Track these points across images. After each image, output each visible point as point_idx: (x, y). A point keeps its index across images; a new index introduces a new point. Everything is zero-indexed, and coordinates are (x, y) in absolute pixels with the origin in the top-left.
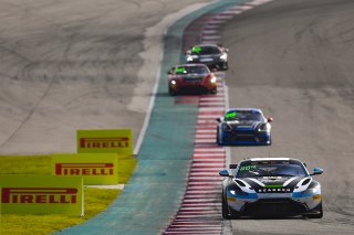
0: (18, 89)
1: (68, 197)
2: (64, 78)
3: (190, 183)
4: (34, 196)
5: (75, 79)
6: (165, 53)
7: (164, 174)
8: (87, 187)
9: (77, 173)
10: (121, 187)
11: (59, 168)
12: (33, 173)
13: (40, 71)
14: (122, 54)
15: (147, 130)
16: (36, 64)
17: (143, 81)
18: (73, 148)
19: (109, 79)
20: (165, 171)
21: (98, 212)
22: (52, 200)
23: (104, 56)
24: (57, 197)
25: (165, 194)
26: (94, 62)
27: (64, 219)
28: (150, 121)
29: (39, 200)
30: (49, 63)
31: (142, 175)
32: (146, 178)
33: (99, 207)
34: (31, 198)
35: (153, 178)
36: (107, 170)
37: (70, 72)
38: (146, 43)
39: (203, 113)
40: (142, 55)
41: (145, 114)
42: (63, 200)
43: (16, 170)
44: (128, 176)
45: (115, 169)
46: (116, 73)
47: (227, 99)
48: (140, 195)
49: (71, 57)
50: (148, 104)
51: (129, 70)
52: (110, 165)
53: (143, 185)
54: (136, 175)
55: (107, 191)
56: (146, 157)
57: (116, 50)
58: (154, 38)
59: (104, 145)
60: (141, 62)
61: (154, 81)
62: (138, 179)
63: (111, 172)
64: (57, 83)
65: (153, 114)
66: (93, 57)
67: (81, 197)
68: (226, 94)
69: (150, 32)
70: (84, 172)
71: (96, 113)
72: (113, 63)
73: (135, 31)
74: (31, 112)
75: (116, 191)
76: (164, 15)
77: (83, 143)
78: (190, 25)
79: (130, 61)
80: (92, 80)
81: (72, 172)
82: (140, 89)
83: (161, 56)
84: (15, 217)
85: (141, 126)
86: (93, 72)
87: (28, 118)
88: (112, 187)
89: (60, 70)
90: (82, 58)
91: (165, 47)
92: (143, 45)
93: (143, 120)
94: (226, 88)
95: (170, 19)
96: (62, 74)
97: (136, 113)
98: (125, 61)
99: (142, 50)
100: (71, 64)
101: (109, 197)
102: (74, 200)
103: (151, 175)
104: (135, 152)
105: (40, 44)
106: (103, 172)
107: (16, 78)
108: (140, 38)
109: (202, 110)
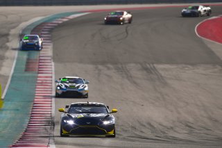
3: (32, 115)
7: (18, 110)
15: (9, 86)
17: (8, 58)
20: (19, 108)
25: (18, 121)
28: (11, 81)
31: (7, 110)
32: (8, 112)
35: (12, 112)
38: (10, 38)
39: (40, 77)
40: (8, 44)
41: (8, 76)
47: (53, 69)
48: (5, 121)
50: (10, 71)
53: (6, 116)
54: (3, 110)
56: (9, 100)
58: (14, 35)
61: (14, 59)
62: (4, 112)
65: (13, 77)
68: (53, 67)
69: (13, 32)
73: (4, 31)
76: (20, 22)
82: (5, 63)
85: (6, 83)
92: (8, 39)
93: (7, 80)
94: (53, 63)
95: (24, 25)
97: (3, 76)
99: (8, 41)
103: (11, 110)
104: (3, 97)
108: (7, 35)
109: (40, 75)
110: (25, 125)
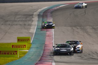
0: (3, 27)
1: (15, 53)
2: (14, 24)
3: (44, 50)
4: (7, 53)
5: (17, 25)
6: (38, 19)
8: (19, 51)
9: (17, 47)
10: (28, 51)
11: (13, 46)
12: (6, 47)
13: (8, 23)
14: (28, 19)
15: (34, 37)
16: (7, 21)
17: (33, 25)
18: (16, 41)
19: (25, 25)
20: (38, 47)
22: (11, 54)
23: (24, 19)
24: (12, 53)
25: (38, 52)
26: (21, 21)
27: (14, 58)
28: (35, 35)
29: (8, 54)
30: (10, 21)
33: (22, 56)
34: (6, 53)
35: (36, 49)
36: (24, 47)
37: (15, 23)
38: (34, 16)
39: (47, 33)
40: (33, 19)
41: (33, 33)
42: (14, 54)
43: (2, 47)
44: (29, 48)
45: (26, 46)
46: (26, 23)
48: (32, 53)
49: (16, 20)
50: (34, 31)
51: (30, 23)
52: (25, 45)
53: (33, 50)
54: (31, 48)
55: (24, 52)
56: (34, 44)
57: (26, 18)
58: (36, 15)
59: (24, 41)
60: (33, 21)
61: (36, 25)
62: (32, 49)
63: (25, 47)
64: (12, 25)
65: (35, 33)
66: (21, 20)
67: (18, 53)
69: (35, 13)
70: (19, 47)
71: (22, 33)
72: (26, 21)
73: (31, 13)
74: (6, 33)
75: (27, 52)
76: (38, 9)
77: (18, 40)
78: (44, 12)
79: (30, 20)
80: (21, 25)
81: (16, 47)
82: (32, 27)
83: (37, 19)
84: (2, 58)
86: (21, 23)
87: (5, 34)
88: (26, 51)
89: (13, 23)
90: (18, 20)
91: (38, 17)
92: (33, 17)
93: (33, 35)
95: (40, 10)
96: (14, 23)
97: (31, 33)
98: (29, 21)
99: (33, 18)
100: (16, 21)
101: (25, 53)
102: (16, 54)
103: (35, 48)
104: (31, 42)
105: (8, 16)
106: (23, 47)
107: (2, 24)
108: (32, 15)
109: (47, 32)
110: (41, 55)
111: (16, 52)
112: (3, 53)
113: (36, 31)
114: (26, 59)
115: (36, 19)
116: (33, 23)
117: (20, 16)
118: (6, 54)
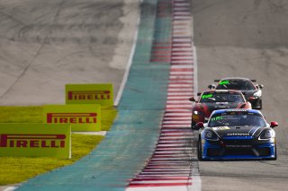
0: (14, 48)
1: (58, 142)
2: (54, 39)
3: (163, 131)
4: (29, 141)
5: (63, 40)
6: (141, 18)
7: (140, 123)
8: (73, 134)
9: (66, 121)
10: (104, 133)
11: (49, 117)
12: (27, 121)
13: (33, 34)
14: (104, 19)
15: (126, 85)
16: (30, 27)
17: (122, 42)
18: (62, 100)
19: (93, 40)
20: (142, 120)
21: (84, 155)
22: (44, 145)
23: (90, 21)
24: (48, 142)
25: (141, 140)
26: (80, 26)
27: (55, 161)
28: (129, 77)
29: (32, 145)
30: (41, 26)
31: (123, 123)
32: (126, 126)
33: (85, 151)
34: (26, 143)
35: (132, 126)
36: (91, 119)
37: (58, 34)
38: (125, 10)
39: (174, 70)
40: (122, 20)
41: (124, 71)
42: (53, 145)
43: (12, 119)
44: (110, 124)
45: (98, 118)
46: (98, 34)
47: (195, 57)
48: (120, 140)
49: (61, 22)
50: (127, 61)
51: (110, 33)
52: (94, 115)
53: (122, 132)
54: (116, 124)
55: (92, 137)
56: (125, 108)
57: (99, 16)
58: (132, 5)
59: (89, 98)
60: (121, 26)
61: (130, 43)
62: (118, 127)
63: (95, 121)
64: (48, 43)
65: (131, 71)
66: (80, 21)
67: (69, 142)
68: (195, 54)
70: (72, 121)
71: (82, 70)
72: (97, 27)
74: (26, 69)
75: (99, 137)
77: (70, 95)
79: (112, 25)
80: (78, 41)
81: (61, 121)
82: (119, 49)
83: (138, 21)
84: (12, 159)
85: (121, 82)
86: (79, 34)
87: (23, 74)
88: (96, 134)
89: (51, 33)
90: (70, 22)
91: (142, 13)
92: (122, 11)
93: (123, 75)
94: (194, 49)
96: (53, 35)
97: (117, 69)
98: (107, 25)
99: (122, 15)
100: (60, 27)
101: (93, 142)
102: (63, 145)
103: (128, 123)
104: (116, 103)
105: (34, 10)
106: (88, 121)
107: (13, 39)
108: (121, 5)
109: (173, 67)
110: (153, 147)
111: (62, 137)
112: (15, 141)
113: (132, 65)
114: (97, 165)
115: (132, 19)
116: (122, 35)
117: (75, 10)
118: (25, 145)
